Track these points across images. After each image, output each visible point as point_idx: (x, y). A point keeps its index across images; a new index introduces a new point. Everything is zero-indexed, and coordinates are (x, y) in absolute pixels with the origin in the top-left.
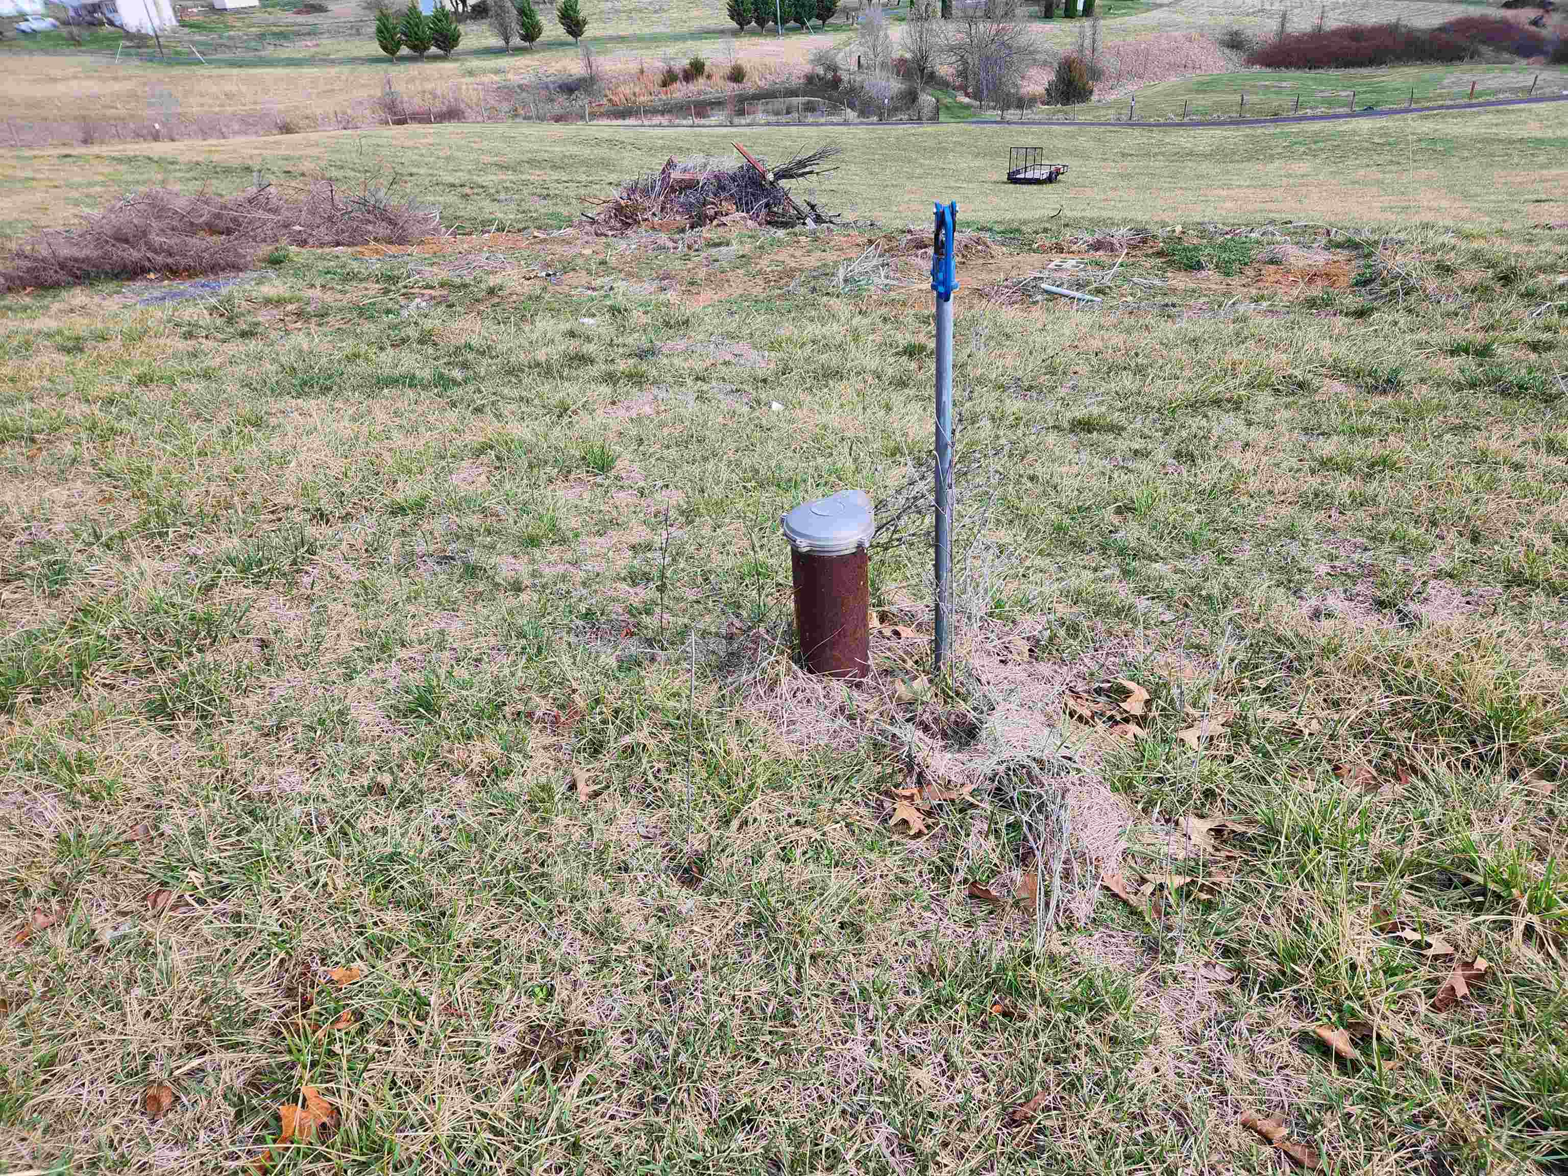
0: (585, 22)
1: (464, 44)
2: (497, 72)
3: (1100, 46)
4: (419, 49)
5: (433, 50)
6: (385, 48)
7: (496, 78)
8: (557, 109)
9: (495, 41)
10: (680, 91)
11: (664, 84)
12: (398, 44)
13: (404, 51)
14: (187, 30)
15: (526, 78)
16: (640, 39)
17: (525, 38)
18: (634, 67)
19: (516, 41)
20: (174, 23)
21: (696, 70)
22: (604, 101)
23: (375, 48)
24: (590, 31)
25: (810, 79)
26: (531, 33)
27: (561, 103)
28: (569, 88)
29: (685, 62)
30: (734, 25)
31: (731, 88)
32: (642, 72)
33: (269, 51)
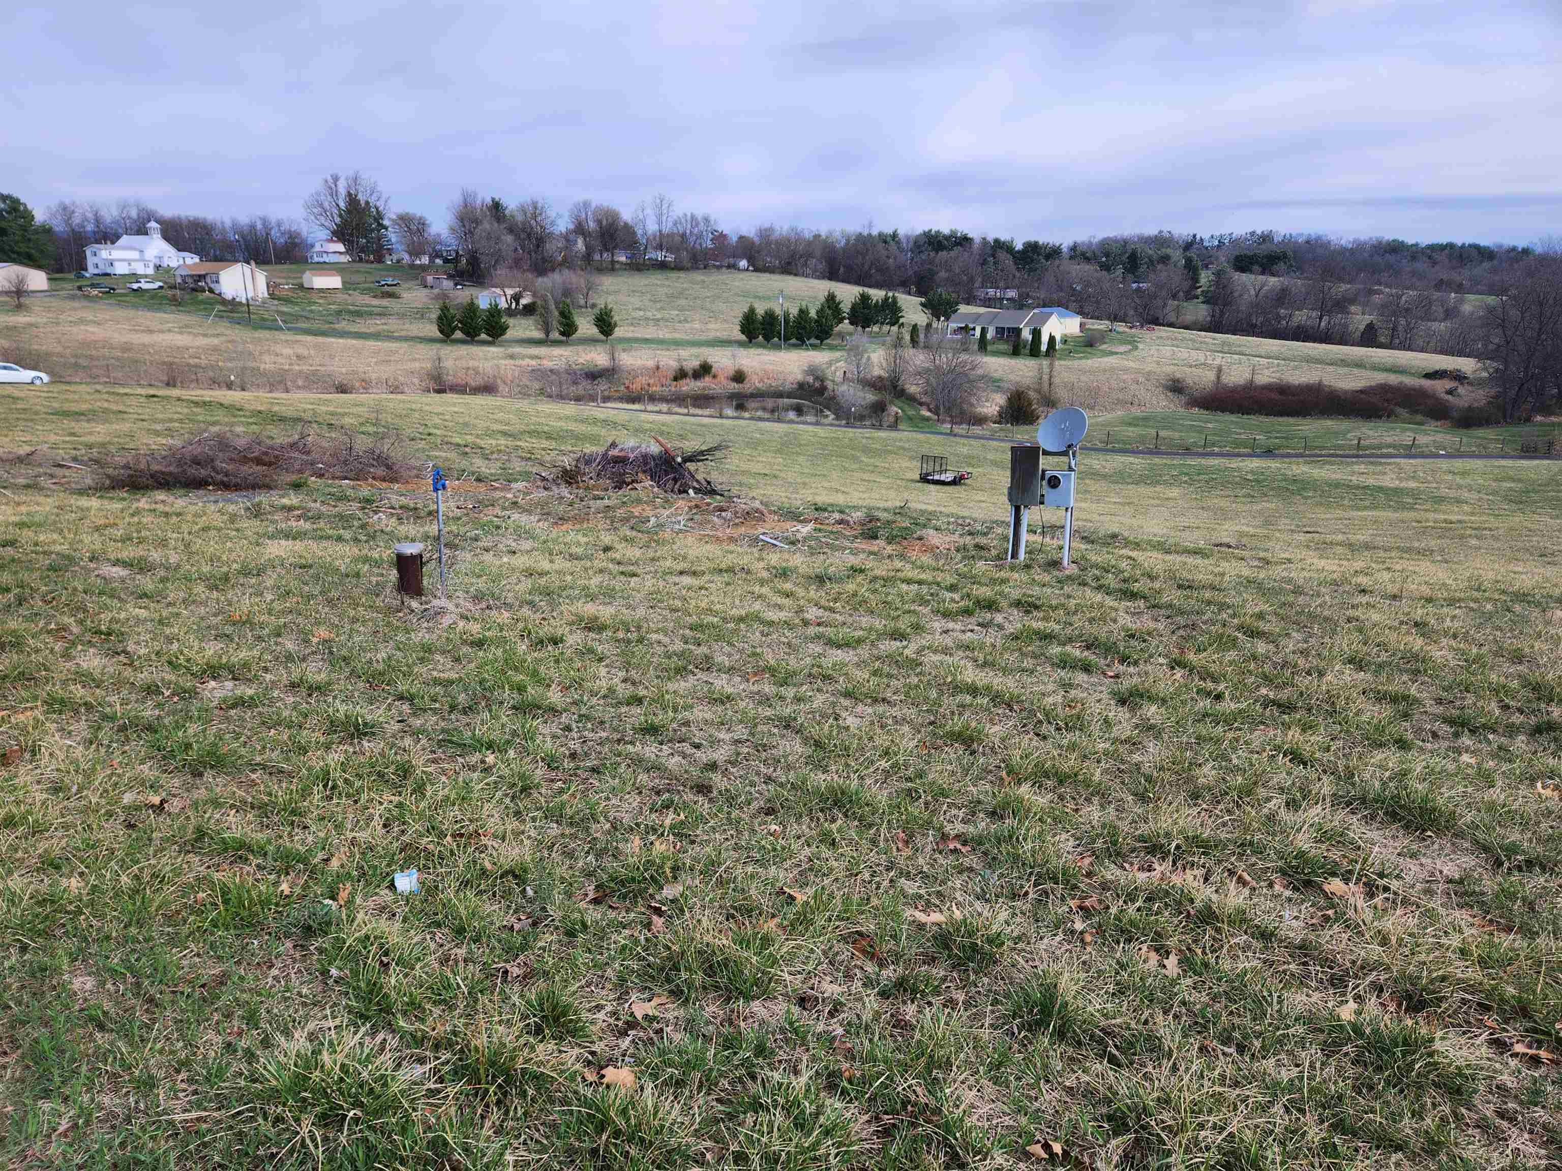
0: (615, 325)
1: (510, 334)
2: (532, 357)
3: (1056, 380)
4: (471, 335)
5: (483, 336)
6: (441, 332)
7: (532, 363)
8: (580, 390)
9: (538, 334)
10: (689, 386)
11: (676, 379)
12: (453, 331)
13: (458, 334)
14: (276, 302)
15: (558, 364)
16: (661, 342)
17: (563, 334)
18: (651, 363)
19: (555, 335)
20: (266, 295)
21: (705, 370)
22: (622, 388)
23: (433, 331)
24: (618, 332)
25: (801, 386)
26: (568, 329)
27: (584, 386)
28: (593, 375)
29: (695, 364)
30: (743, 337)
31: (734, 387)
32: (658, 368)
33: (343, 325)
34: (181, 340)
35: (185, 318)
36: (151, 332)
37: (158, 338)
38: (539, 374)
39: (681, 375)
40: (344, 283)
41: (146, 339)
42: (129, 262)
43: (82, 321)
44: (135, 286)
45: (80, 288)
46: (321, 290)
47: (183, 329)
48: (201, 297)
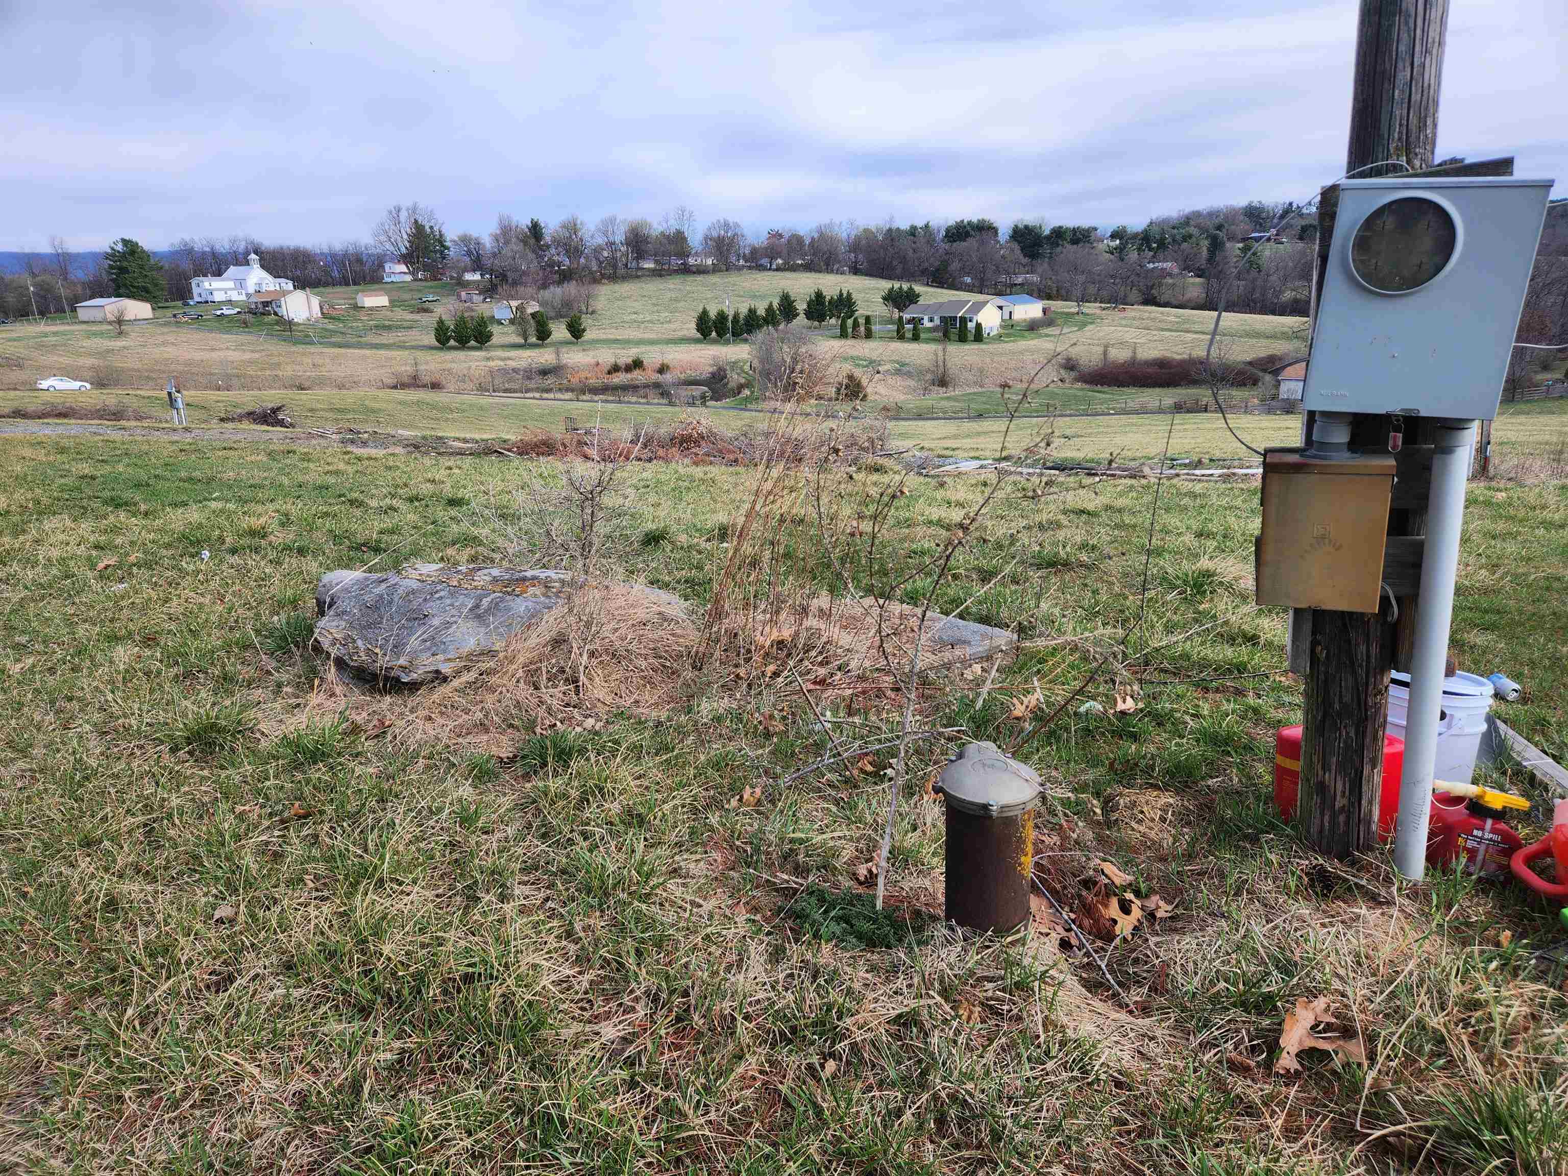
0: (584, 330)
1: (495, 340)
2: (505, 359)
4: (463, 343)
5: (473, 343)
6: (438, 341)
7: (502, 363)
9: (517, 340)
10: (620, 378)
11: (609, 373)
12: (448, 340)
13: (452, 343)
14: (326, 321)
15: (523, 364)
16: (616, 341)
17: (537, 339)
18: (593, 361)
19: (533, 340)
20: (320, 315)
21: (637, 364)
22: (565, 381)
23: (429, 340)
24: (588, 336)
25: (713, 375)
26: (543, 334)
27: (537, 381)
28: (544, 372)
29: (629, 361)
30: (699, 335)
32: (598, 364)
34: (234, 356)
35: (243, 338)
36: (213, 350)
37: (215, 355)
38: (505, 373)
39: (615, 369)
40: (391, 301)
41: (206, 355)
42: (225, 291)
43: (164, 344)
44: (219, 313)
45: (175, 316)
46: (371, 309)
47: (239, 347)
48: (267, 319)
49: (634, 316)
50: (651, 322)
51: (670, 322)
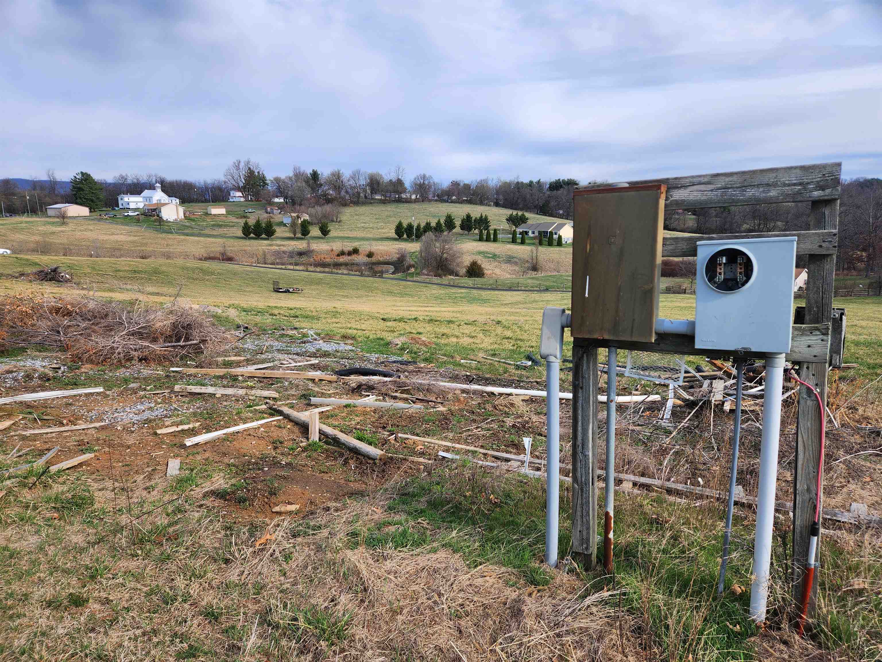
0: (329, 231)
4: (258, 236)
5: (263, 236)
6: (244, 234)
9: (291, 235)
11: (338, 255)
12: (249, 234)
13: (252, 235)
17: (302, 235)
18: (331, 248)
19: (299, 235)
23: (240, 233)
26: (305, 232)
28: (301, 254)
29: (351, 249)
30: (397, 237)
31: (367, 259)
36: (113, 234)
37: (113, 237)
38: (278, 254)
39: (341, 253)
40: (226, 212)
41: (106, 237)
42: (137, 203)
43: (85, 230)
44: (126, 214)
45: (100, 215)
46: (215, 215)
47: (129, 233)
48: (153, 219)
49: (363, 225)
50: (372, 228)
51: (383, 228)
